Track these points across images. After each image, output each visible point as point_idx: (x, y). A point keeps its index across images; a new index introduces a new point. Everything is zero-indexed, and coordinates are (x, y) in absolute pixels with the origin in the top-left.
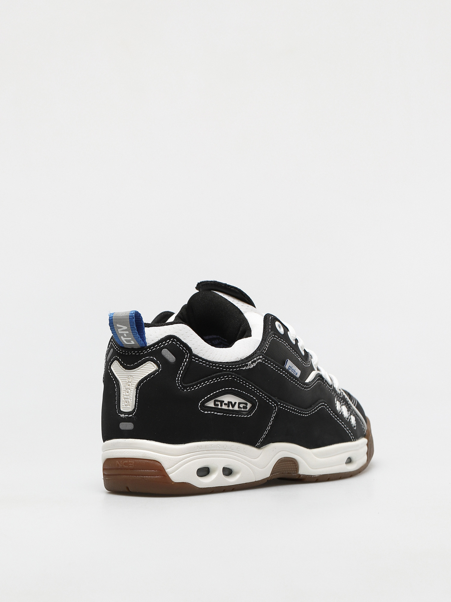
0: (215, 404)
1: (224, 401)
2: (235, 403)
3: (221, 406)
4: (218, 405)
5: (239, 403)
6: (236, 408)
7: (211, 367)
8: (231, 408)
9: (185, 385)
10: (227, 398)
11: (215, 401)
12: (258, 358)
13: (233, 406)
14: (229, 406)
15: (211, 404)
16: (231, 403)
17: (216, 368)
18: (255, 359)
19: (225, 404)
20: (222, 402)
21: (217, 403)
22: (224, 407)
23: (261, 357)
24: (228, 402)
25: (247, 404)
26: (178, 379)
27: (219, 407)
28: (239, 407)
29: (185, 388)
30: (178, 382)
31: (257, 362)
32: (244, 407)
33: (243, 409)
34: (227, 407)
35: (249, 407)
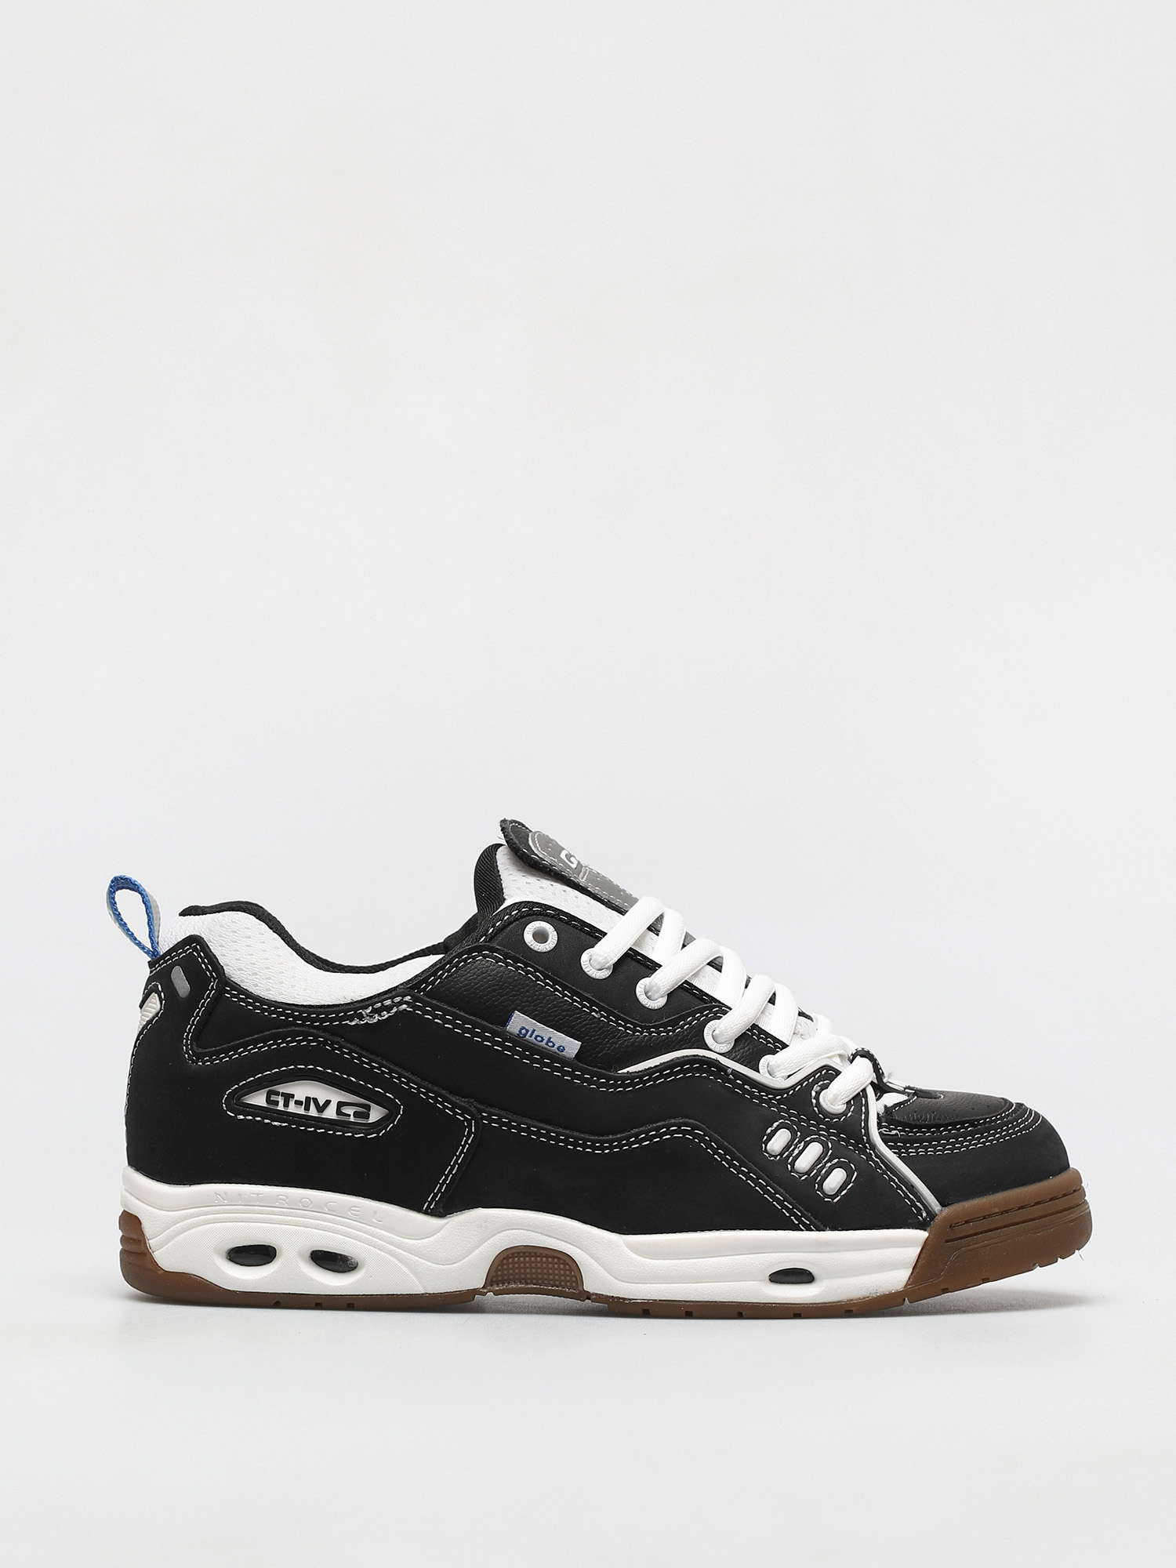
0: (268, 1100)
1: (293, 1096)
2: (328, 1102)
3: (286, 1105)
4: (277, 1103)
5: (340, 1105)
6: (331, 1113)
7: (266, 1014)
8: (313, 1112)
9: (200, 1050)
10: (302, 1090)
11: (270, 1094)
12: (398, 999)
13: (321, 1109)
14: (307, 1108)
15: (259, 1099)
16: (315, 1100)
17: (278, 1017)
18: (388, 1002)
19: (298, 1103)
20: (288, 1097)
21: (273, 1098)
23: (408, 998)
24: (308, 1099)
25: (368, 1108)
26: (187, 1036)
27: (281, 1107)
28: (339, 1112)
29: (200, 1057)
30: (187, 1042)
31: (395, 1010)
32: (356, 1114)
33: (352, 1119)
34: (301, 1111)
35: (376, 1114)
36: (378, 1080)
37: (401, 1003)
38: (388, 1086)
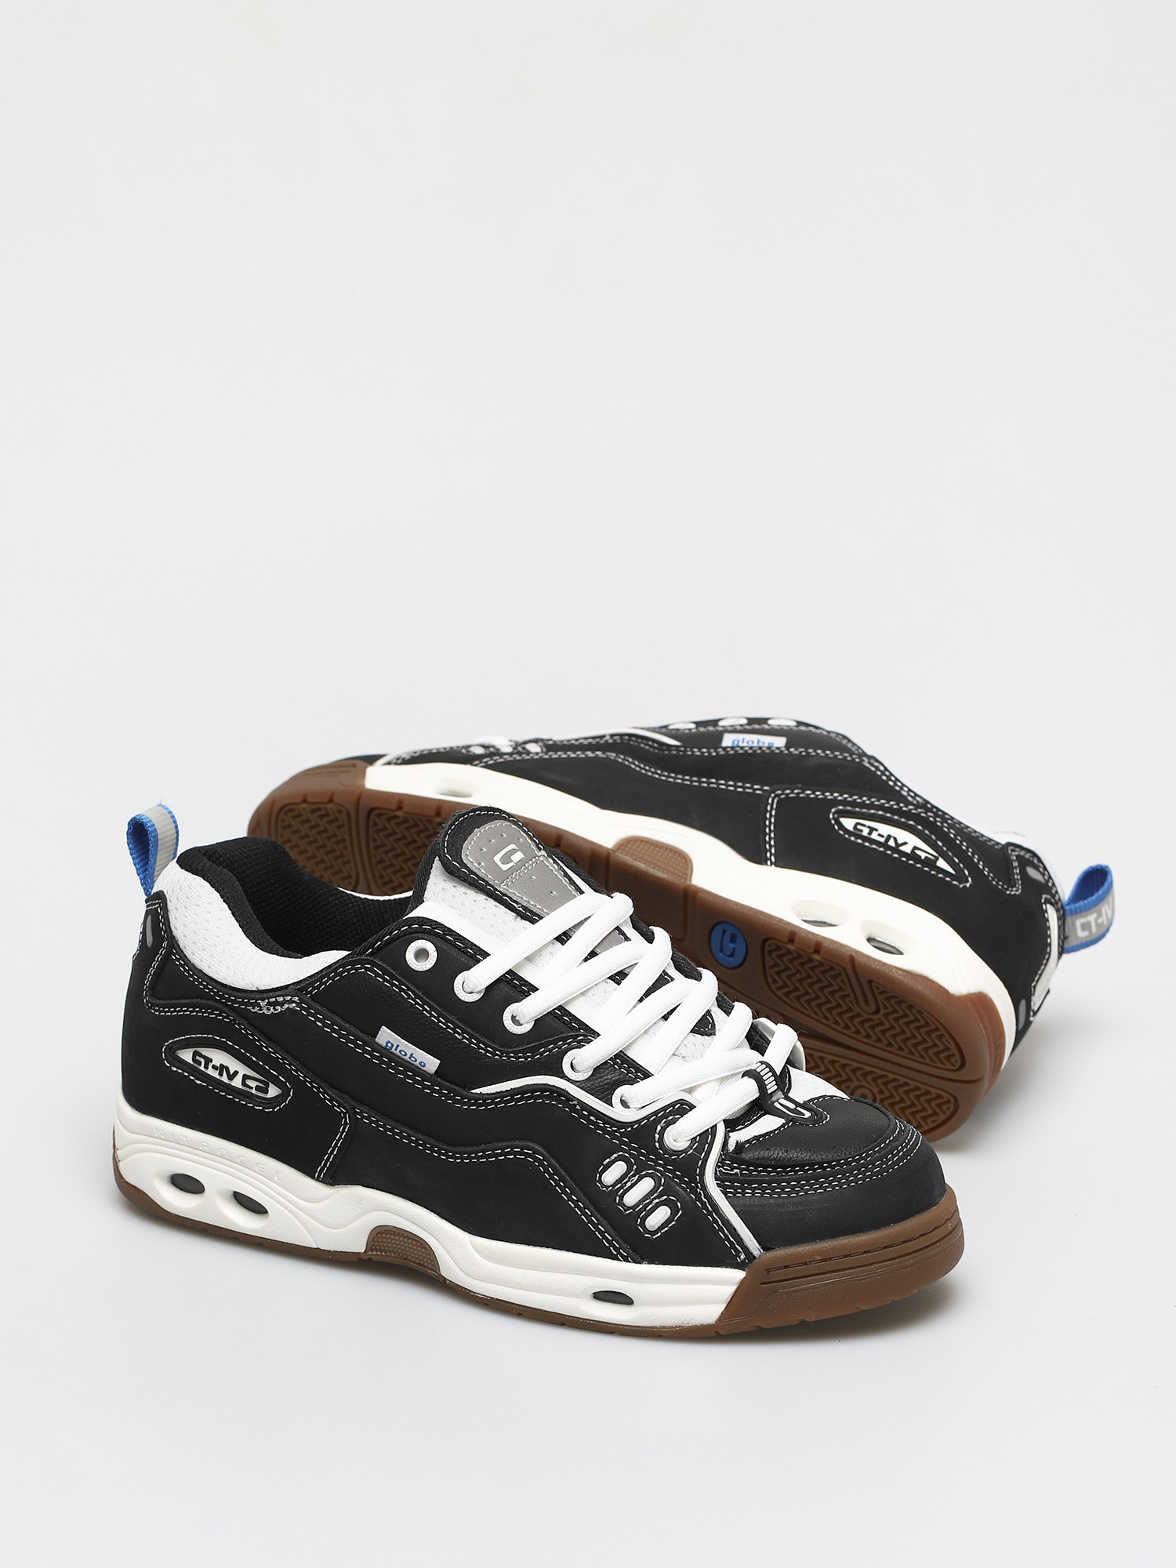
0: (194, 1059)
1: (211, 1061)
2: (236, 1073)
3: (206, 1067)
4: (200, 1064)
5: (245, 1077)
6: (237, 1083)
8: (225, 1079)
9: (153, 1000)
10: (219, 1057)
11: (196, 1054)
12: (289, 998)
13: (231, 1077)
14: (221, 1074)
15: (187, 1055)
16: (227, 1069)
18: (281, 999)
19: (214, 1067)
20: (208, 1060)
21: (198, 1058)
22: (210, 1072)
23: (295, 998)
24: (222, 1066)
25: (266, 1085)
27: (202, 1068)
28: (244, 1084)
29: (153, 1005)
30: (146, 989)
31: (286, 1006)
32: (257, 1088)
33: (254, 1091)
34: (215, 1074)
35: (273, 1091)
36: (274, 1064)
37: (291, 1002)
38: (282, 1070)
